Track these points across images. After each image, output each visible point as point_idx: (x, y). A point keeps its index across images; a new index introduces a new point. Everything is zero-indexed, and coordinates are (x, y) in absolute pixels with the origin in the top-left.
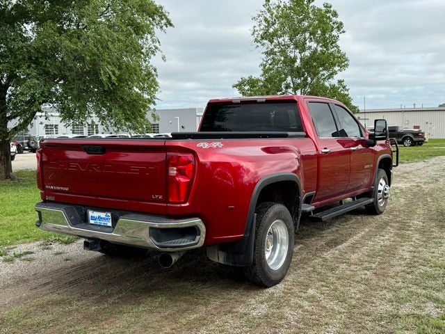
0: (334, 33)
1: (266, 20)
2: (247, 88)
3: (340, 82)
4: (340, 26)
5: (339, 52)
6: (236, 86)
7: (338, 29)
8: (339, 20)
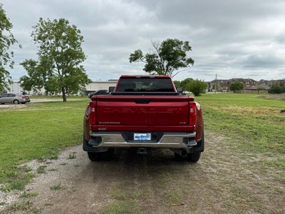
0: (79, 41)
1: (41, 29)
2: (29, 66)
3: (81, 66)
4: (81, 38)
5: (81, 50)
6: (22, 64)
7: (81, 39)
8: (81, 35)
